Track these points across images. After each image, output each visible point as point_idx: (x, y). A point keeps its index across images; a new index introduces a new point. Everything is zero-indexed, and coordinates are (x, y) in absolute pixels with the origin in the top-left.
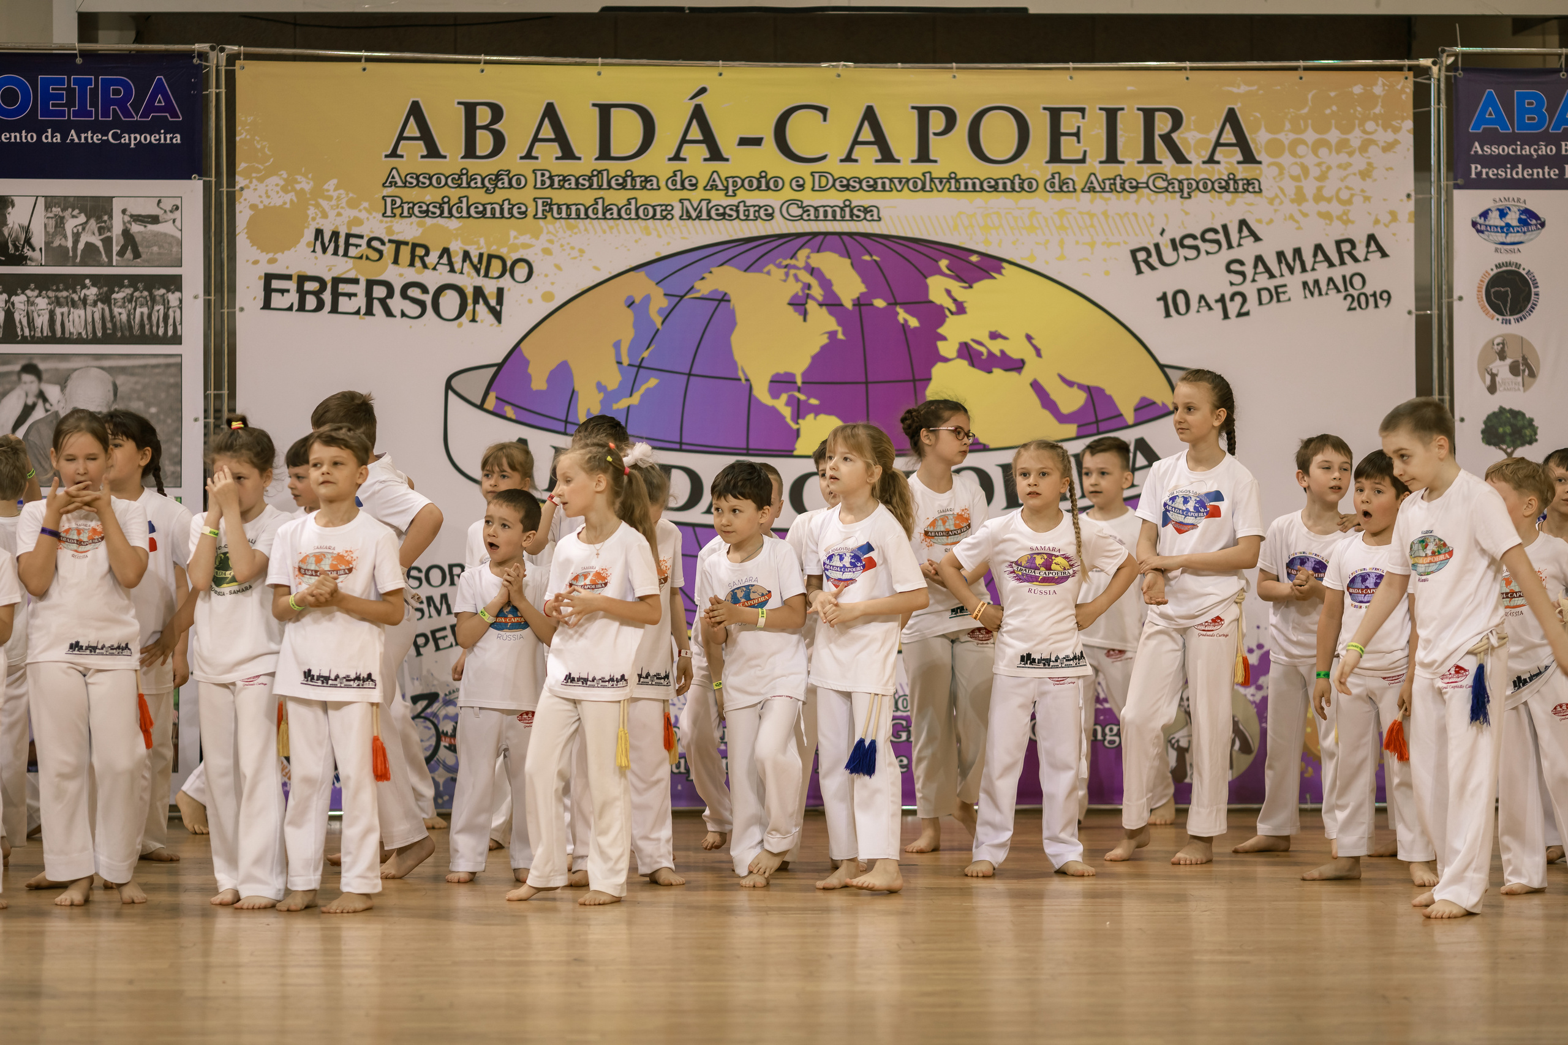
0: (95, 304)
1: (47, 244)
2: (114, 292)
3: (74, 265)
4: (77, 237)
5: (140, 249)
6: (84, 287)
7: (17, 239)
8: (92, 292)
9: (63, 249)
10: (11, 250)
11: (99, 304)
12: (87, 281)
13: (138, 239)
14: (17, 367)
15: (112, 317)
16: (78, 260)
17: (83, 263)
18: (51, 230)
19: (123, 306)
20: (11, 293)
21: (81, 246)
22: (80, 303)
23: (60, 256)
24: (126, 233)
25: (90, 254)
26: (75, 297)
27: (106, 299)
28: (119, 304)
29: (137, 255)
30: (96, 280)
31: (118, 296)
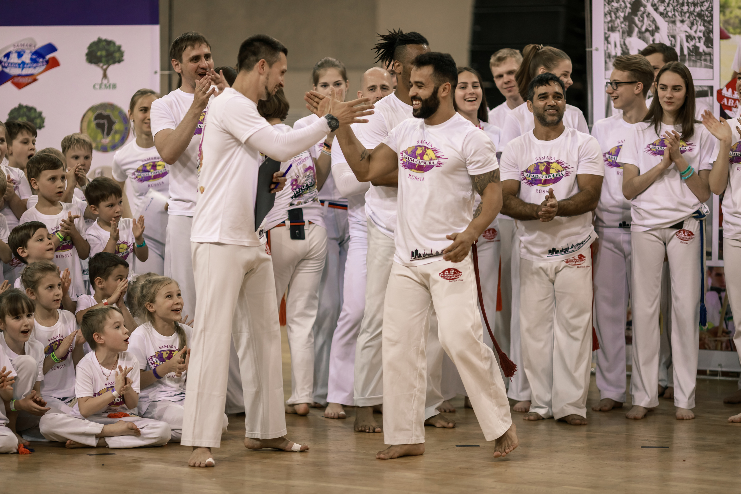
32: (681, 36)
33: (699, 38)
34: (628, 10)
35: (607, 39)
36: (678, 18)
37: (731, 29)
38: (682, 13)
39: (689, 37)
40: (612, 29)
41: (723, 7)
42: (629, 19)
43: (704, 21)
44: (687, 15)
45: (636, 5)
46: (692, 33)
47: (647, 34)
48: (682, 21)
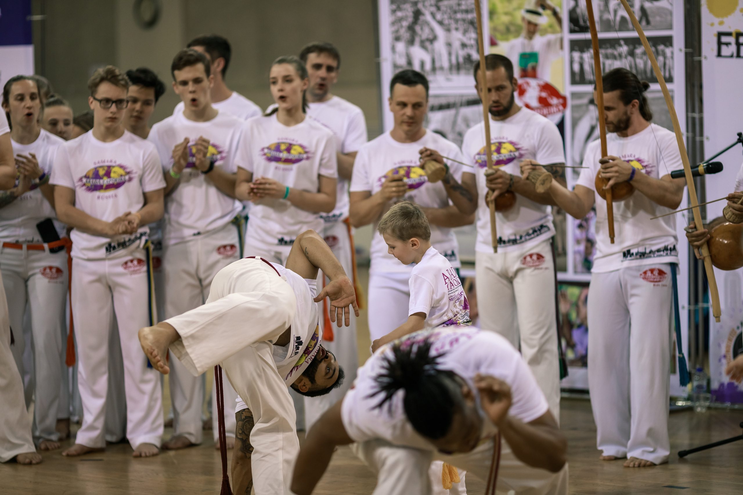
0: (626, 57)
1: (601, 18)
2: (635, 48)
3: (616, 31)
4: (615, 12)
5: (651, 19)
6: (620, 45)
7: (583, 16)
8: (624, 49)
9: (608, 21)
10: (581, 23)
11: (630, 58)
12: (622, 42)
13: (649, 12)
14: (585, 101)
15: (636, 65)
16: (617, 27)
17: (620, 30)
18: (602, 8)
19: (641, 58)
20: (582, 51)
21: (618, 18)
22: (618, 57)
23: (608, 26)
24: (643, 10)
25: (623, 24)
26: (616, 53)
27: (632, 54)
28: (639, 56)
29: (648, 22)
30: (627, 41)
31: (639, 51)
32: (456, 44)
33: (472, 46)
34: (410, 20)
35: (393, 49)
36: (453, 26)
37: (498, 36)
38: (457, 21)
39: (464, 45)
40: (397, 39)
41: (492, 13)
42: (411, 28)
43: (475, 28)
44: (460, 23)
45: (417, 14)
46: (465, 40)
47: (427, 44)
48: (457, 29)
